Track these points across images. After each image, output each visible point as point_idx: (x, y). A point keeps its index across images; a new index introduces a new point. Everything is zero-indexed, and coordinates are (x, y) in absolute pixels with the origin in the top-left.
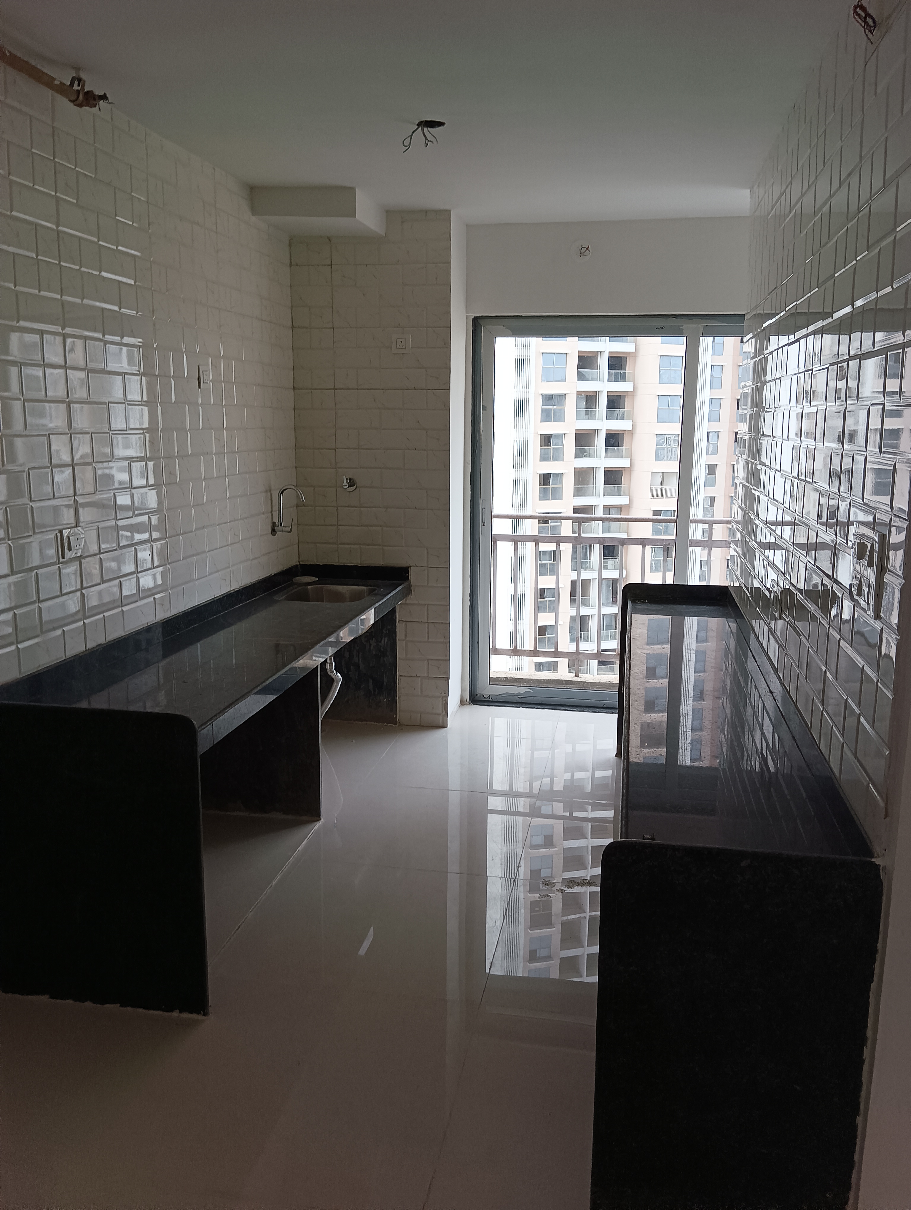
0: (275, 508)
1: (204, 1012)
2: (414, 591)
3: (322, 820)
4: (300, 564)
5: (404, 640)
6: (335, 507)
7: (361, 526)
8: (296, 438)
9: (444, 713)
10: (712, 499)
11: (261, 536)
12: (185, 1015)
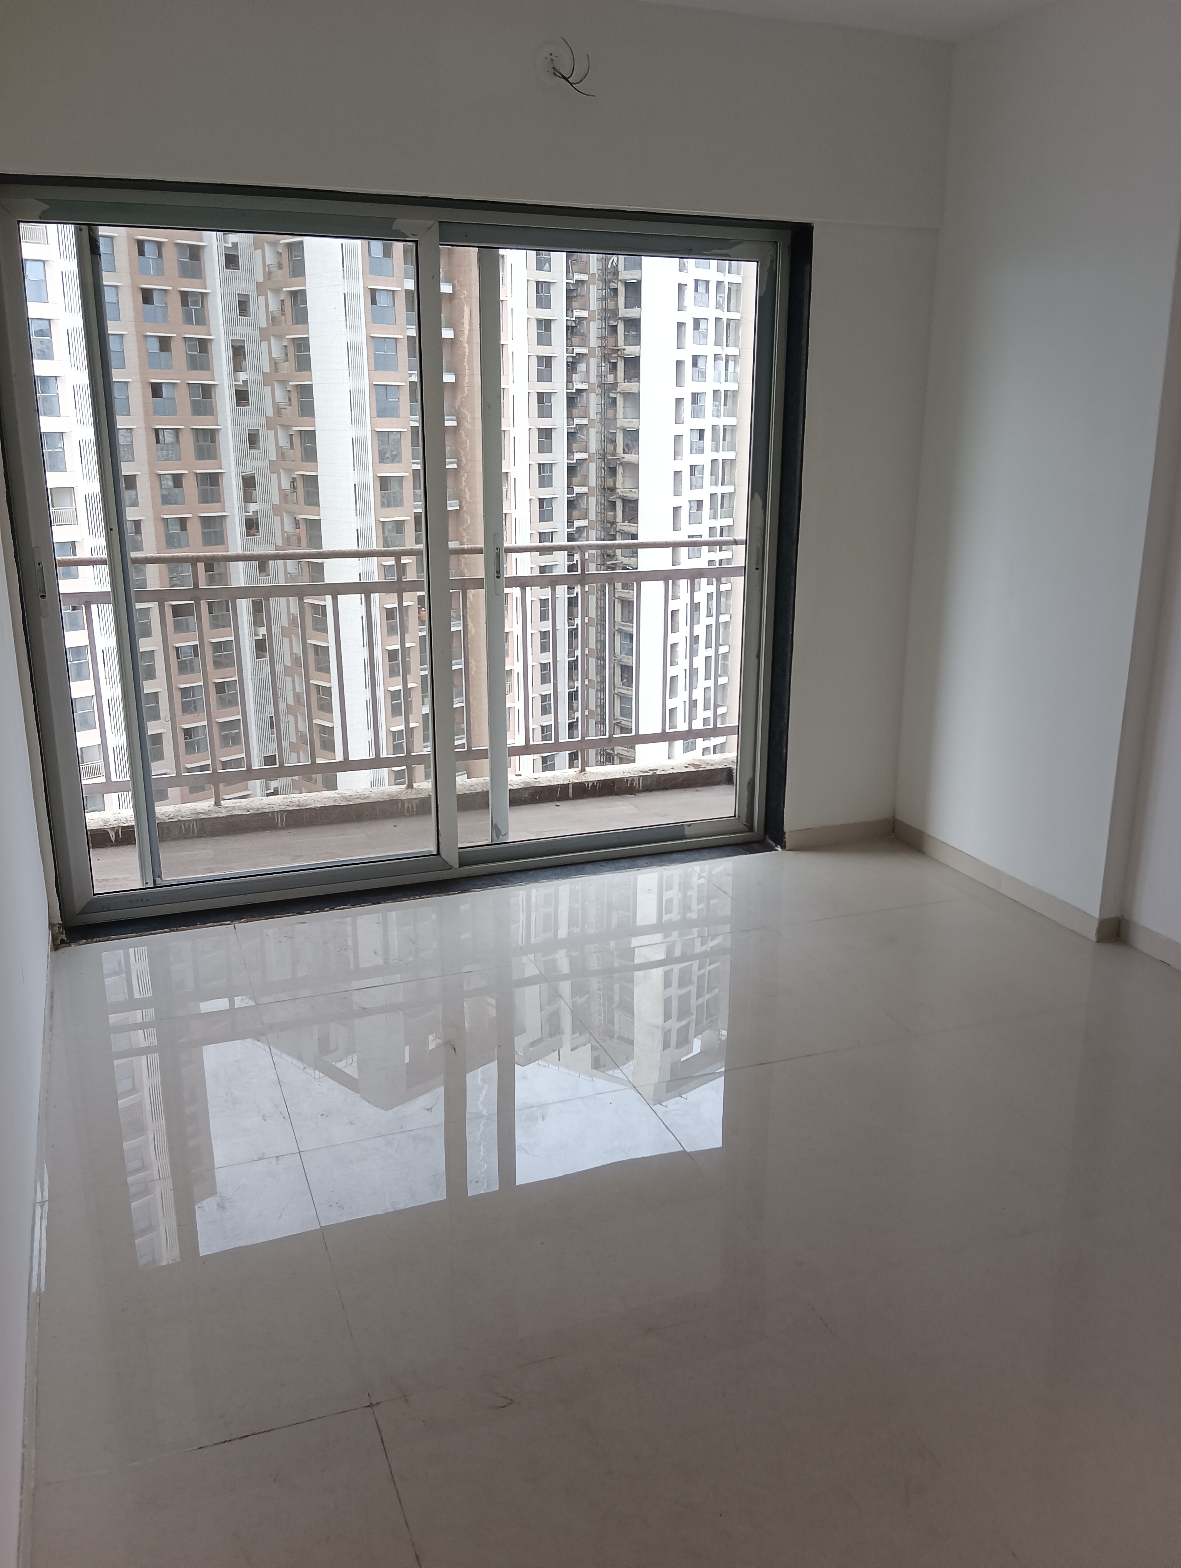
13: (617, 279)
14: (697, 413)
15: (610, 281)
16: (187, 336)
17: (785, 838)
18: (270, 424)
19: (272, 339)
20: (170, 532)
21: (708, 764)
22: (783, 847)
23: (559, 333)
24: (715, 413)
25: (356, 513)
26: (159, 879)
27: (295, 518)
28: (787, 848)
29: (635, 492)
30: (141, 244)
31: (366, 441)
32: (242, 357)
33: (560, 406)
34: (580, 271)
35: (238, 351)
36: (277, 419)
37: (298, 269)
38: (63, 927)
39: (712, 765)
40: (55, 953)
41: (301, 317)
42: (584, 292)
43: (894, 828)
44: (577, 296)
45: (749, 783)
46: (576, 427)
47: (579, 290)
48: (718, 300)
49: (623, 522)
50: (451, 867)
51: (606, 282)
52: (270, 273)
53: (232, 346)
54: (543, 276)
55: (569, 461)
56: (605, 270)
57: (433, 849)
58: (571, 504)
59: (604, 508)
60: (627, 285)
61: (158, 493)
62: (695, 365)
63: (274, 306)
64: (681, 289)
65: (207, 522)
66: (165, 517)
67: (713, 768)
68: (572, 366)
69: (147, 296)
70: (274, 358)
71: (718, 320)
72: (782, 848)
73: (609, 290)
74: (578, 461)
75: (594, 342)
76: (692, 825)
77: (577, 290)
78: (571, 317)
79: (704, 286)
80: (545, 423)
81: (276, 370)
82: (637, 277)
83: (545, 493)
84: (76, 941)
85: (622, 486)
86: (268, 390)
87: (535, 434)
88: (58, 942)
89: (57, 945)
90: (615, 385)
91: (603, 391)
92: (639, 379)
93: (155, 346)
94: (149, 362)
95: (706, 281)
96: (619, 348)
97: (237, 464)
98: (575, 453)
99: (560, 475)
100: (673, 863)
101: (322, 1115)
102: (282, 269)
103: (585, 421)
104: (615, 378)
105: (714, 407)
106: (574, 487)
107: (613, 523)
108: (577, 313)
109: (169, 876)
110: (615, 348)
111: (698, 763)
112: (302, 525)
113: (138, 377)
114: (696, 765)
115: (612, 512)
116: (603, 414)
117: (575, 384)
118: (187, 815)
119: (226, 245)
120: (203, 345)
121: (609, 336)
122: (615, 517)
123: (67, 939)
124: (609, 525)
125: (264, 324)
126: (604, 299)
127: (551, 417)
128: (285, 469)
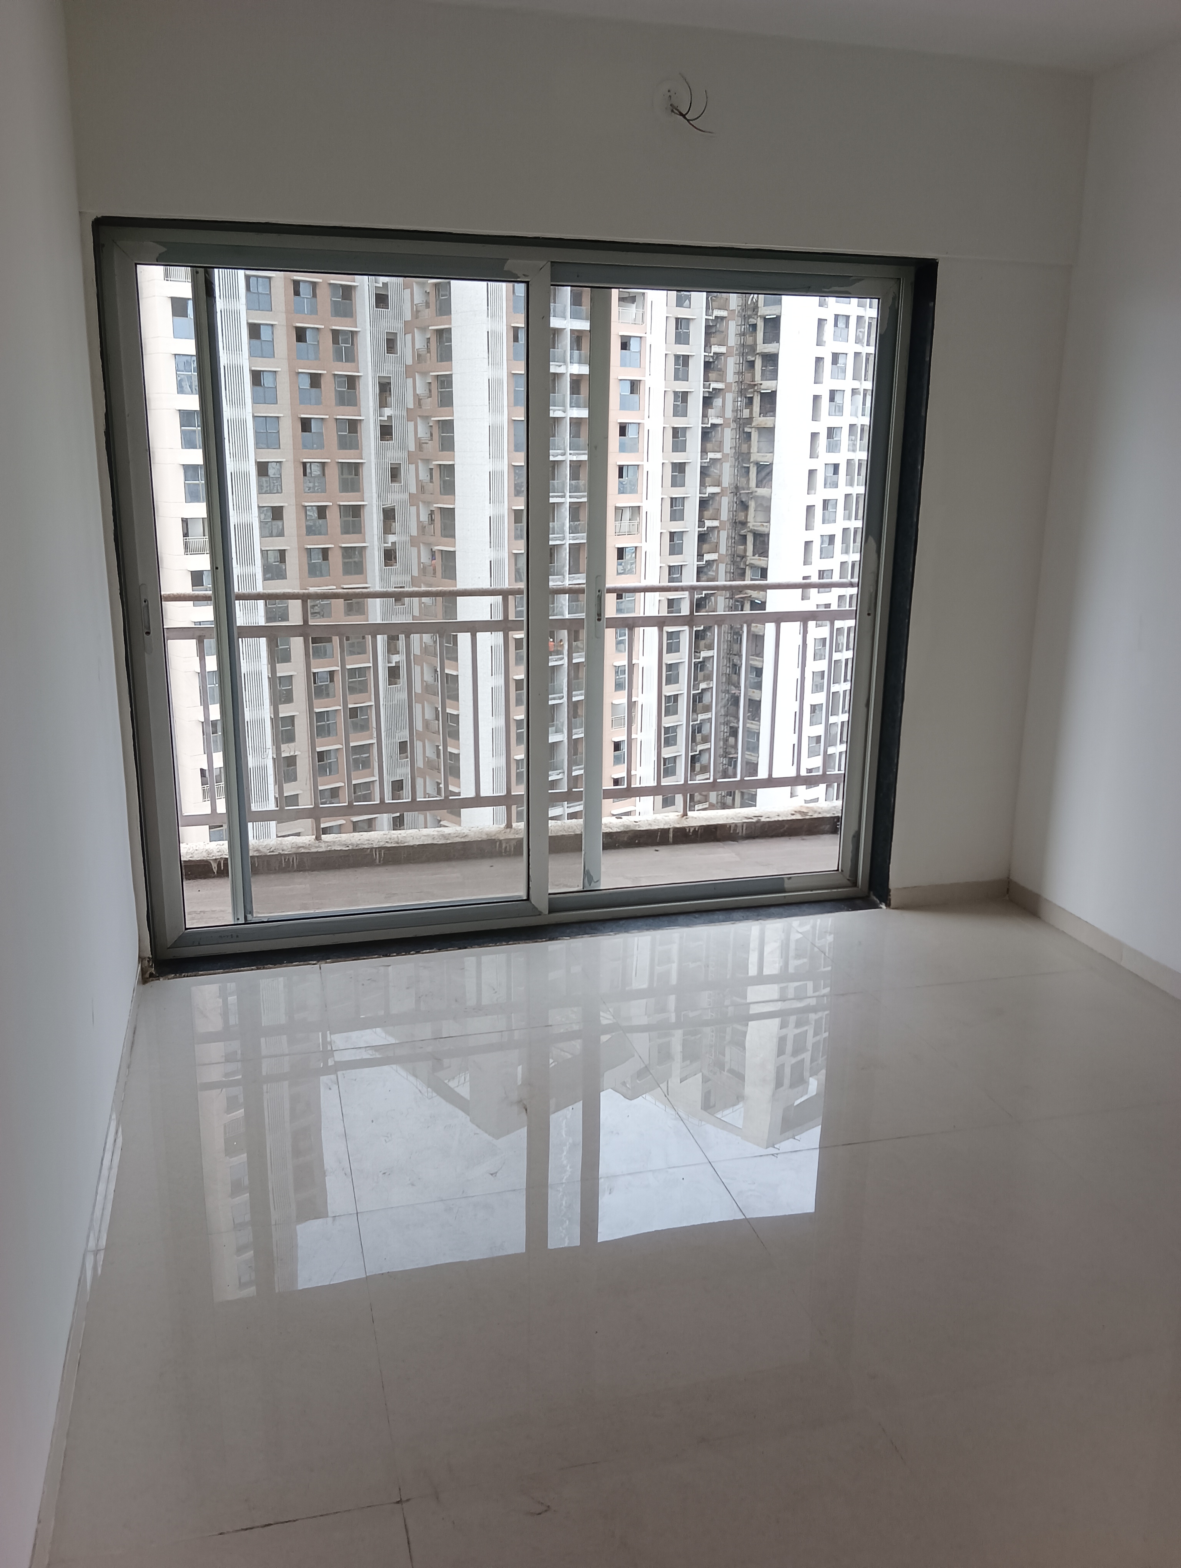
13: (757, 314)
14: (833, 447)
15: (750, 317)
16: (336, 373)
17: (890, 895)
18: (411, 458)
19: (417, 376)
20: (313, 561)
21: (815, 812)
22: (888, 905)
23: (696, 369)
24: (851, 448)
25: (490, 545)
26: (250, 915)
27: (432, 549)
28: (891, 906)
29: (767, 526)
30: (296, 284)
31: (503, 475)
32: (388, 393)
33: (694, 440)
34: (720, 307)
35: (384, 388)
36: (418, 454)
37: (444, 308)
38: (152, 962)
39: (820, 813)
40: (142, 987)
41: (446, 354)
42: (723, 329)
43: (1008, 890)
44: (716, 332)
45: (854, 836)
46: (710, 461)
47: (718, 326)
48: (858, 335)
49: (753, 556)
50: (540, 914)
51: (745, 318)
52: (418, 311)
53: (379, 382)
54: (683, 313)
55: (701, 495)
56: (744, 307)
57: (523, 894)
58: (702, 538)
59: (734, 542)
60: (766, 320)
61: (303, 524)
62: (832, 399)
63: (420, 344)
64: (821, 324)
65: (348, 552)
66: (309, 547)
67: (820, 816)
68: (707, 401)
69: (301, 335)
70: (418, 395)
71: (857, 354)
72: (886, 906)
73: (748, 326)
74: (710, 495)
75: (731, 377)
76: (792, 879)
77: (716, 325)
78: (709, 353)
79: (845, 321)
80: (679, 458)
81: (420, 405)
82: (777, 312)
83: (676, 527)
84: (165, 975)
85: (754, 521)
86: (411, 425)
87: (669, 468)
88: (147, 975)
89: (145, 978)
90: (750, 419)
91: (738, 425)
92: (775, 414)
93: (306, 383)
94: (301, 398)
95: (846, 316)
96: (756, 383)
97: (379, 496)
98: (708, 487)
99: (692, 509)
100: (770, 918)
101: (384, 1173)
102: (429, 308)
103: (718, 456)
104: (751, 412)
105: (850, 442)
106: (706, 521)
107: (743, 557)
108: (715, 349)
109: (261, 913)
110: (752, 383)
111: (805, 811)
112: (438, 556)
113: (288, 412)
114: (803, 812)
115: (742, 545)
116: (737, 448)
117: (710, 419)
118: (288, 849)
119: (377, 285)
120: (352, 382)
121: (746, 372)
122: (745, 550)
123: (156, 973)
124: (738, 559)
125: (409, 362)
126: (743, 334)
127: (685, 451)
128: (424, 502)
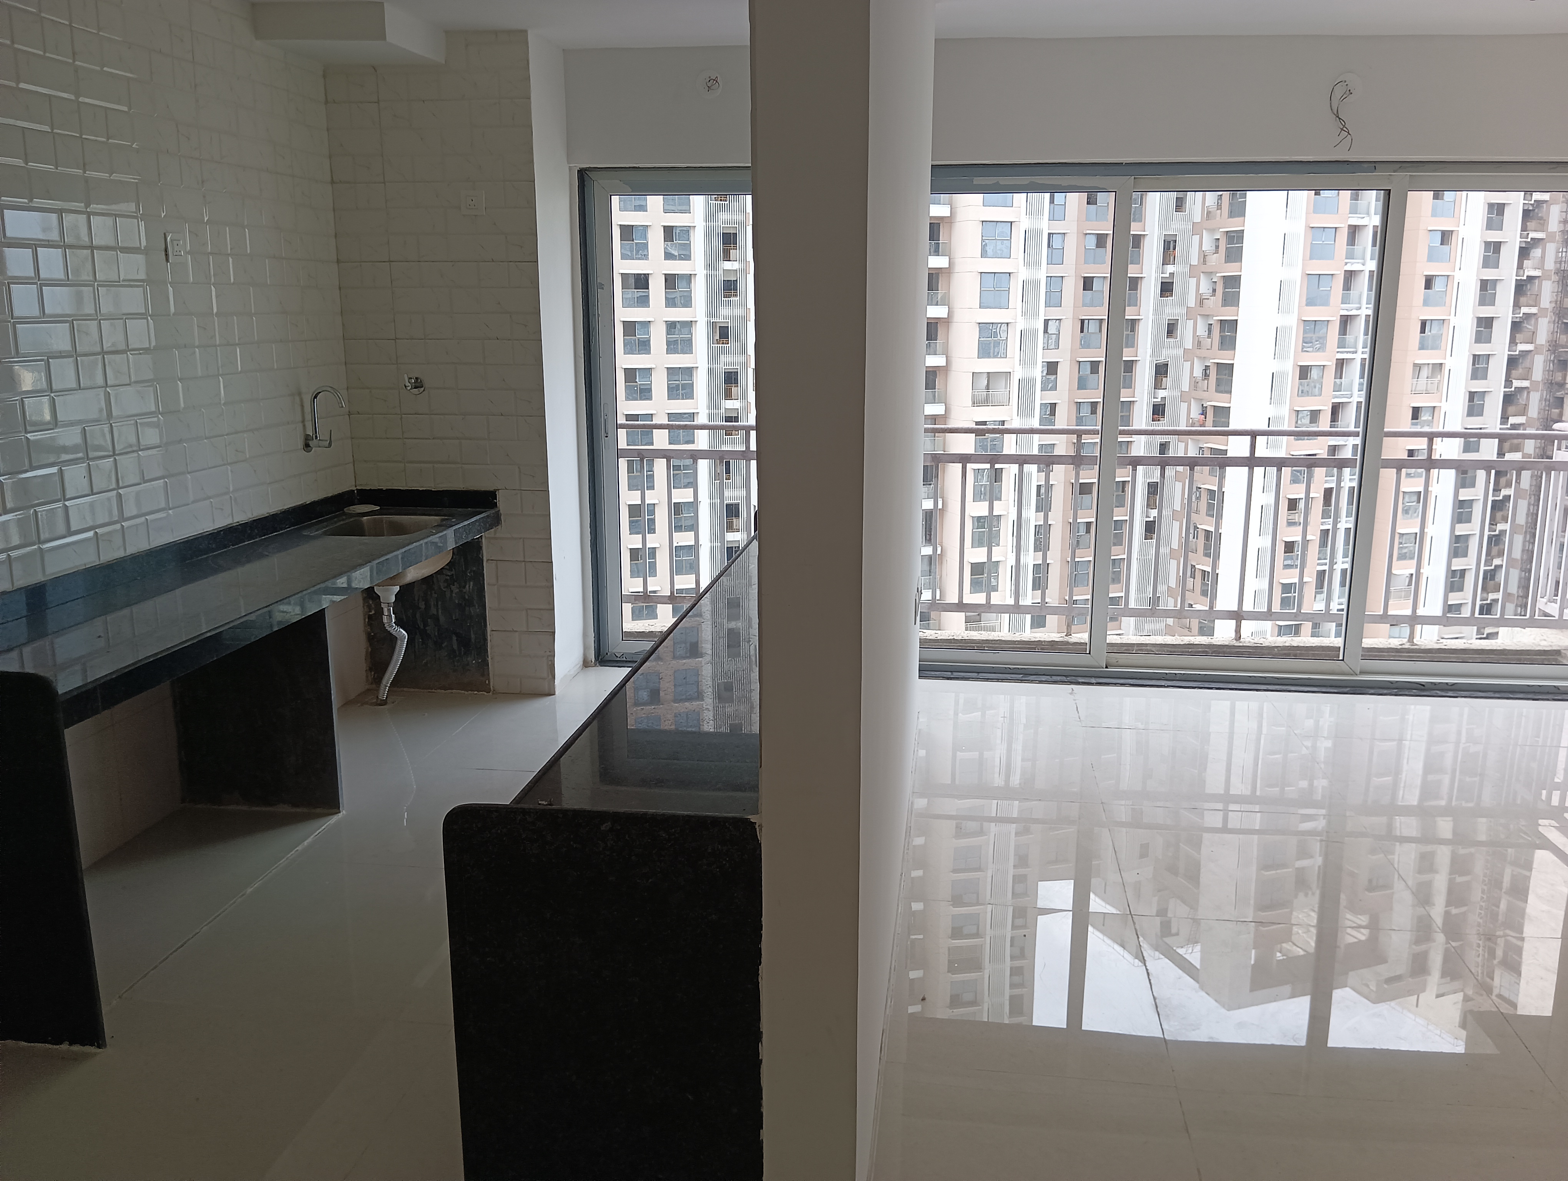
0: (308, 417)
1: (98, 1044)
2: (505, 521)
3: (343, 813)
4: (357, 489)
5: (495, 585)
6: (399, 414)
7: (433, 439)
8: (343, 325)
9: (550, 677)
10: (1053, 406)
11: (284, 452)
12: (76, 1048)
19: (1205, 233)
23: (1513, 217)
31: (1290, 331)
32: (1173, 250)
33: (1506, 293)
36: (1199, 309)
42: (1543, 214)
44: (1534, 217)
46: (1523, 316)
61: (1076, 379)
68: (1524, 252)
70: (1204, 251)
74: (1520, 353)
75: (1554, 226)
77: (1534, 210)
78: (1529, 201)
80: (1486, 312)
81: (1204, 262)
83: (1477, 386)
86: (1194, 281)
87: (1475, 323)
91: (1562, 278)
93: (1092, 242)
94: (1086, 257)
97: (1153, 352)
98: (1518, 344)
99: (1498, 368)
103: (1534, 310)
106: (1514, 381)
112: (1210, 411)
113: (1073, 272)
116: (1557, 303)
117: (1526, 271)
120: (1137, 241)
125: (1197, 219)
127: (1494, 305)
128: (1199, 358)
